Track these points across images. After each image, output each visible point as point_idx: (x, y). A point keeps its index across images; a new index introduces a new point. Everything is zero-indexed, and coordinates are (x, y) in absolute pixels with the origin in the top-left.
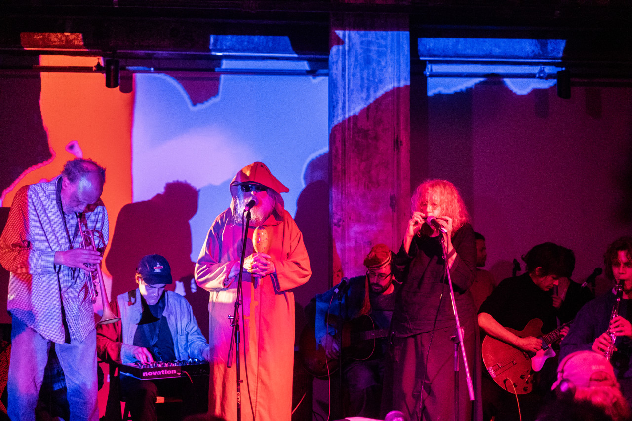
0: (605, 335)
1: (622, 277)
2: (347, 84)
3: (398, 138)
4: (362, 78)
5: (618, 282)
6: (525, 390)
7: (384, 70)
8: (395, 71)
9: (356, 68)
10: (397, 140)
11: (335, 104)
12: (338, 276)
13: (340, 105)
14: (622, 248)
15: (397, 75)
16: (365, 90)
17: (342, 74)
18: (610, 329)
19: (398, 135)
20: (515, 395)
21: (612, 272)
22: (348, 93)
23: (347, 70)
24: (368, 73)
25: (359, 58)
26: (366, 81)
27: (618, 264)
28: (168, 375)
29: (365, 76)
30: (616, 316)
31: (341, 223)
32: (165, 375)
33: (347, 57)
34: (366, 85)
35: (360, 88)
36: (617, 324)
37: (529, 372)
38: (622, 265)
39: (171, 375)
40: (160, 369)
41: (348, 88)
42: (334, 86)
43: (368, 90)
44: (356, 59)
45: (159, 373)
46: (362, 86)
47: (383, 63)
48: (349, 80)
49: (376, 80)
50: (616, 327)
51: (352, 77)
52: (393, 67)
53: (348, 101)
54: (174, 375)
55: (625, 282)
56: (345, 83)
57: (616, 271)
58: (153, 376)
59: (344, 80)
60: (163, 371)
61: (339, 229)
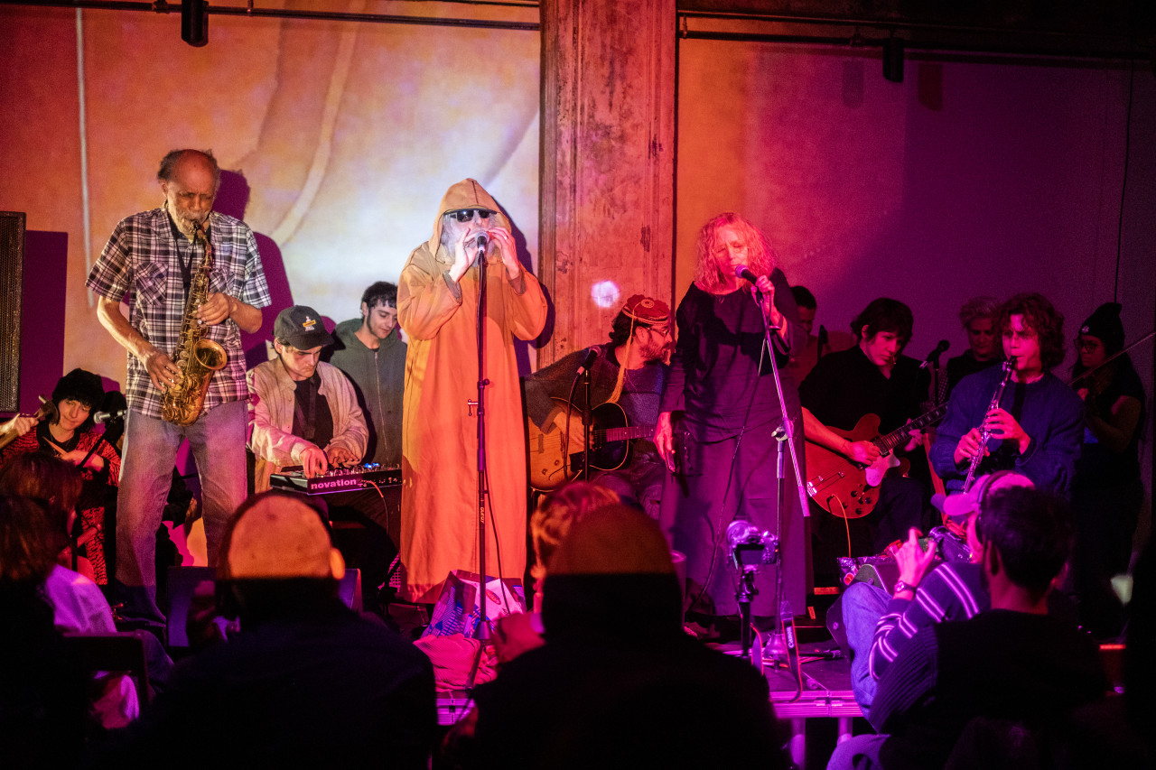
0: (975, 432)
1: (1014, 352)
2: (580, 53)
3: (655, 138)
4: (604, 46)
5: (1009, 358)
6: (858, 512)
7: (637, 34)
8: (654, 34)
9: (595, 28)
10: (655, 144)
11: (561, 83)
12: (562, 346)
13: (569, 87)
14: (1016, 311)
15: (656, 41)
16: (607, 63)
17: (574, 38)
18: (985, 424)
19: (655, 135)
20: (844, 519)
21: (1001, 344)
22: (582, 68)
23: (580, 31)
24: (613, 38)
25: (600, 12)
26: (608, 50)
27: (1010, 334)
28: (345, 487)
29: (608, 41)
30: (995, 408)
31: (567, 267)
32: (342, 488)
33: (580, 11)
34: (608, 56)
35: (599, 61)
36: (995, 418)
37: (863, 488)
38: (1015, 335)
39: (350, 487)
40: (335, 479)
41: (582, 60)
42: (561, 56)
43: (612, 63)
44: (595, 14)
45: (333, 484)
46: (603, 58)
47: (635, 23)
48: (583, 47)
49: (624, 49)
50: (993, 423)
51: (587, 43)
52: (649, 28)
53: (582, 80)
54: (354, 486)
55: (1018, 359)
56: (577, 52)
57: (1006, 343)
58: (325, 489)
59: (576, 48)
60: (338, 482)
61: (565, 277)
